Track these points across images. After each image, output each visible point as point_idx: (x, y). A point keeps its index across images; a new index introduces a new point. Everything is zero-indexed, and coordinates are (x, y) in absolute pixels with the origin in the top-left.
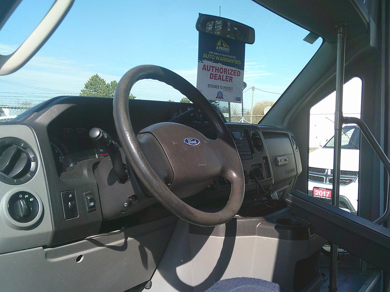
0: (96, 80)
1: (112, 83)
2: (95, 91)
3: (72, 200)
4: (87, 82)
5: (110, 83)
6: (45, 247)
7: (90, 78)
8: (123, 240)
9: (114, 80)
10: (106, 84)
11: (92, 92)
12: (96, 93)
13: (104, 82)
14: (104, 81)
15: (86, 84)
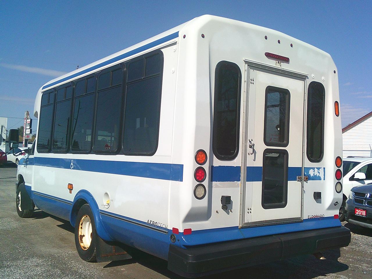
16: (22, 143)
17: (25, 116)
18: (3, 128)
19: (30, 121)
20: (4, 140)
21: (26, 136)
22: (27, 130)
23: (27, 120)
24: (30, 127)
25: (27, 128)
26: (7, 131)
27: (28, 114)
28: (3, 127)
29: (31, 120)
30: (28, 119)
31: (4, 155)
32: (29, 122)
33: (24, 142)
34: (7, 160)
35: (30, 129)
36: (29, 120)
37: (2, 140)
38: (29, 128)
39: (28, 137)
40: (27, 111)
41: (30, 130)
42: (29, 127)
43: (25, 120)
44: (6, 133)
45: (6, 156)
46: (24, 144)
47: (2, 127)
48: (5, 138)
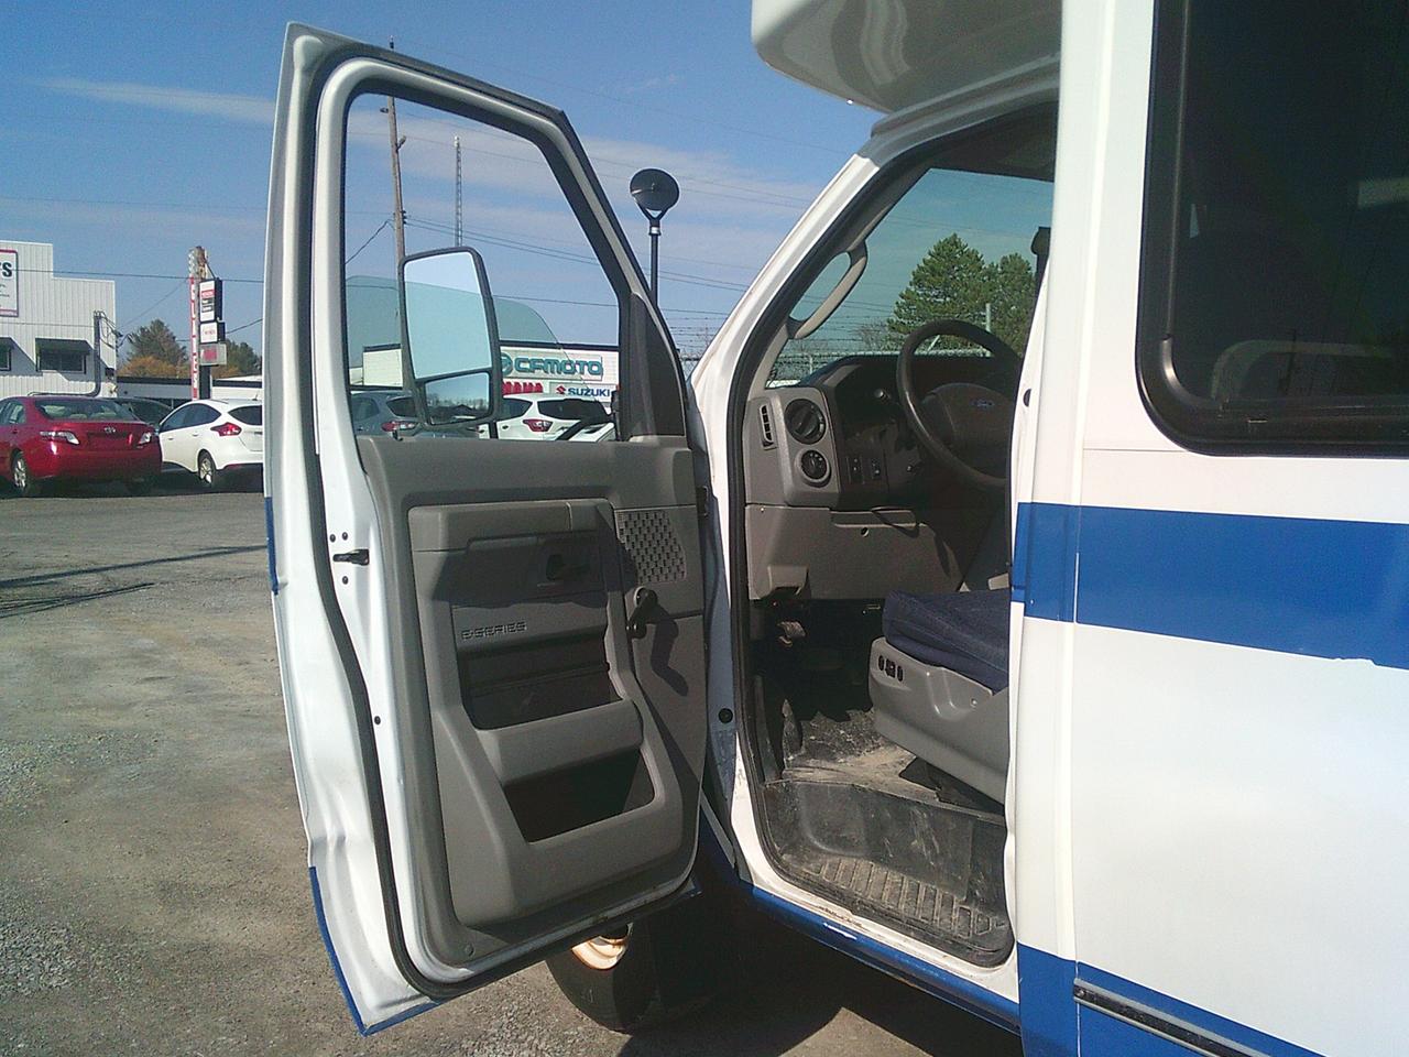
0: (950, 256)
1: (1005, 261)
2: (945, 295)
3: (857, 465)
4: (922, 265)
5: (997, 261)
6: (831, 510)
7: (933, 250)
8: (914, 525)
9: (1013, 253)
10: (986, 266)
11: (937, 297)
12: (948, 299)
13: (979, 260)
14: (979, 256)
15: (916, 268)
16: (189, 382)
17: (192, 270)
18: (103, 323)
19: (213, 287)
20: (109, 372)
21: (202, 351)
22: (202, 326)
23: (201, 284)
24: (216, 317)
25: (202, 320)
26: (118, 335)
27: (202, 260)
28: (101, 317)
29: (219, 284)
30: (204, 280)
31: (148, 435)
32: (211, 295)
33: (195, 377)
34: (164, 460)
35: (215, 320)
36: (211, 285)
37: (103, 373)
38: (213, 318)
39: (211, 355)
40: (200, 248)
41: (219, 324)
42: (212, 313)
43: (193, 287)
44: (114, 344)
45: (155, 441)
46: (196, 385)
47: (98, 319)
48: (112, 365)
